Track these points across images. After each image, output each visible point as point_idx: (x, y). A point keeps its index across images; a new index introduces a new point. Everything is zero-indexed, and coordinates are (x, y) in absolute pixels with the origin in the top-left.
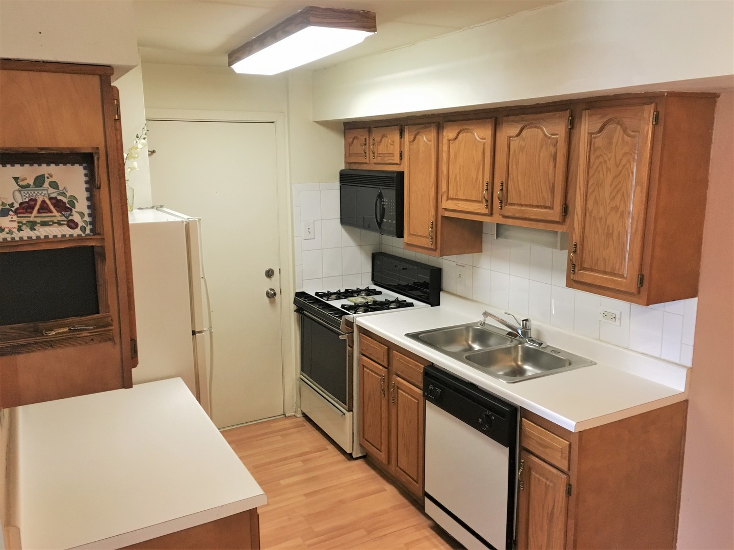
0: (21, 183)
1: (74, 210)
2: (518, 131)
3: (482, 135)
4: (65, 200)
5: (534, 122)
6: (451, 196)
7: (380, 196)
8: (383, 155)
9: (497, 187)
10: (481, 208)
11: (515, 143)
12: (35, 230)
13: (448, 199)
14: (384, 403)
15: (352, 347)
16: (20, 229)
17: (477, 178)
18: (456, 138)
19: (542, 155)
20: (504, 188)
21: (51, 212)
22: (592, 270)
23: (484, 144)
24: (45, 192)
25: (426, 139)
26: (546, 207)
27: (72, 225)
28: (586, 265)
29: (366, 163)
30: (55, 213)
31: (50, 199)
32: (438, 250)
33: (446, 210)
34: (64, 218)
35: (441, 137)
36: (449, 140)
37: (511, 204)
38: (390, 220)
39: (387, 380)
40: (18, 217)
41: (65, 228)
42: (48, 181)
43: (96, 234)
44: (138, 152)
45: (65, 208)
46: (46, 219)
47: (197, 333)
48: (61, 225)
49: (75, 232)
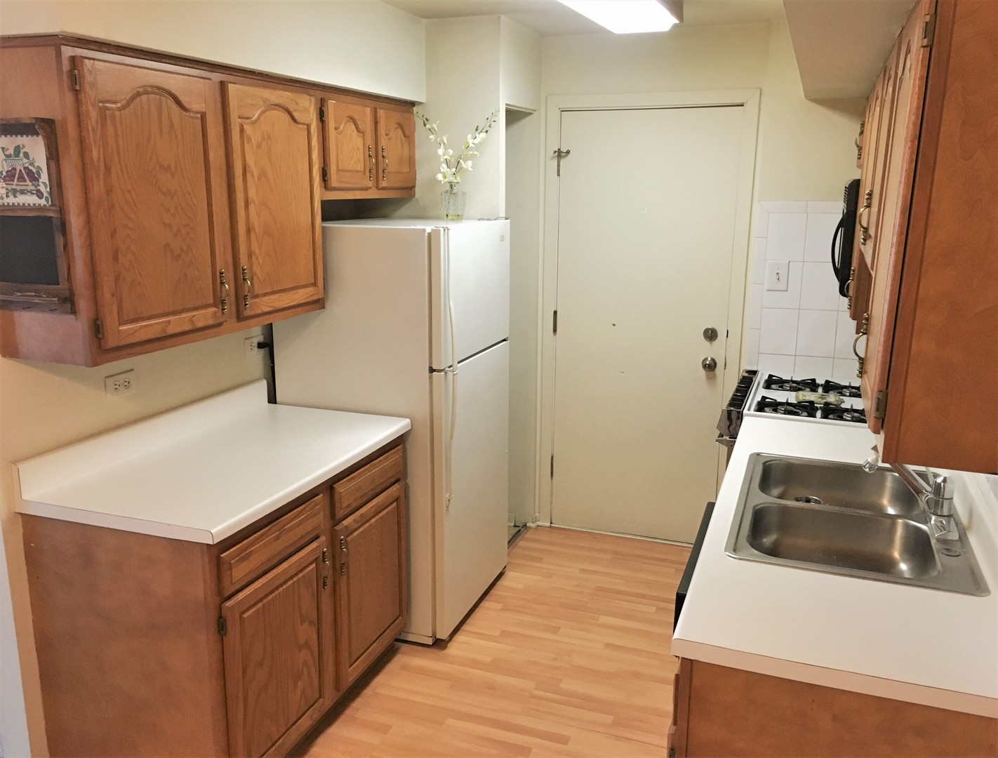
0: (6, 153)
1: (40, 180)
4: (34, 170)
12: (16, 197)
16: (7, 196)
21: (25, 181)
24: (21, 162)
27: (40, 195)
30: (28, 183)
31: (25, 168)
34: (33, 188)
40: (6, 184)
41: (35, 197)
42: (22, 151)
43: (53, 205)
44: (472, 149)
45: (34, 177)
46: (22, 188)
47: (434, 371)
48: (32, 194)
49: (43, 202)
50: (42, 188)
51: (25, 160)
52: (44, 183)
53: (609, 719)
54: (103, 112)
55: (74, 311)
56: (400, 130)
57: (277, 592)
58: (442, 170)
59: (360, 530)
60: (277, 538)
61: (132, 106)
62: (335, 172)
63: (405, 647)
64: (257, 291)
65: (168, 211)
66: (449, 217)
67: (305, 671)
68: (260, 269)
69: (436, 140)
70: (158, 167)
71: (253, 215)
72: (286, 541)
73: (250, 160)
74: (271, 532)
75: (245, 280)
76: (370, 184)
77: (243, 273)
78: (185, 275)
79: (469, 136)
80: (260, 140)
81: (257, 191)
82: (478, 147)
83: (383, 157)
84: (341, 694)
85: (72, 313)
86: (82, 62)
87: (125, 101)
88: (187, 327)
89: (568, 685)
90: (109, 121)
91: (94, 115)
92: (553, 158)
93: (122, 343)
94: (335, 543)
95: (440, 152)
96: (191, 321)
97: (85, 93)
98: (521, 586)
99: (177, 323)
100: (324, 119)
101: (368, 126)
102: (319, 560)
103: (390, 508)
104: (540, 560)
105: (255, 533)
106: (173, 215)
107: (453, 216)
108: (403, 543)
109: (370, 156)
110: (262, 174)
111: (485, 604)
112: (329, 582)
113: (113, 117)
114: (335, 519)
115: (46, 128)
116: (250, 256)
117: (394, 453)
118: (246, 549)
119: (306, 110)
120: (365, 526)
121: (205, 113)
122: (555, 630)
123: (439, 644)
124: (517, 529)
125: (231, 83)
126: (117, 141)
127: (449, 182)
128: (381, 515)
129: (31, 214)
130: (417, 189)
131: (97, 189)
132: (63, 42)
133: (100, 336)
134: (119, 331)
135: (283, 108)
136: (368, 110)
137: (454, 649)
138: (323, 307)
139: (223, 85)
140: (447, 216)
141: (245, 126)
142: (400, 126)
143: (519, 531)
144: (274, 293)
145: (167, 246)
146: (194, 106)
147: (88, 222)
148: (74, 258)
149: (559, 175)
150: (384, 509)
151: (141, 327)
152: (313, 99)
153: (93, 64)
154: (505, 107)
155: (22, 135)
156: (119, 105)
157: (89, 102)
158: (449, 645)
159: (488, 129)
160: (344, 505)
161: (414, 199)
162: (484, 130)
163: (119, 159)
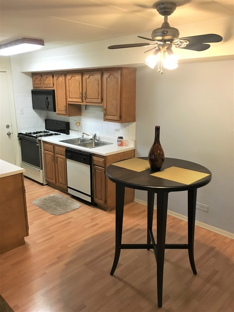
2: (88, 77)
3: (78, 78)
5: (92, 74)
6: (70, 97)
7: (47, 98)
8: (47, 84)
9: (84, 93)
10: (80, 100)
11: (88, 80)
13: (70, 98)
14: (53, 164)
15: (41, 149)
17: (78, 91)
18: (71, 79)
19: (95, 83)
20: (86, 93)
22: (109, 115)
23: (79, 81)
25: (61, 79)
26: (97, 99)
28: (108, 114)
29: (41, 87)
32: (68, 115)
33: (69, 101)
35: (66, 78)
36: (69, 79)
37: (88, 98)
38: (51, 106)
39: (54, 156)
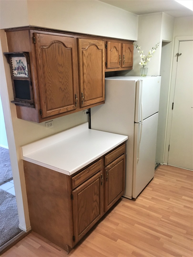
0: (17, 62)
4: (24, 67)
12: (20, 74)
27: (26, 74)
31: (22, 66)
34: (24, 72)
40: (17, 71)
41: (24, 75)
42: (21, 61)
43: (29, 77)
44: (151, 55)
45: (24, 69)
46: (21, 72)
47: (136, 123)
48: (24, 74)
49: (26, 76)
50: (26, 72)
51: (22, 64)
52: (27, 71)
53: (185, 232)
54: (42, 49)
55: (34, 107)
56: (129, 50)
57: (88, 187)
58: (141, 61)
59: (112, 168)
60: (88, 172)
61: (51, 47)
62: (109, 64)
63: (124, 199)
64: (86, 99)
65: (61, 78)
66: (142, 76)
67: (95, 208)
68: (86, 93)
69: (140, 52)
70: (58, 65)
71: (85, 77)
72: (91, 173)
73: (85, 61)
74: (86, 171)
75: (82, 96)
76: (119, 66)
77: (82, 95)
78: (65, 96)
79: (150, 51)
80: (88, 55)
81: (86, 70)
82: (152, 54)
83: (124, 58)
84: (105, 213)
85: (34, 108)
86: (36, 34)
87: (49, 45)
88: (66, 111)
89: (172, 218)
90: (44, 52)
91: (39, 50)
92: (176, 56)
93: (47, 116)
94: (105, 172)
95: (141, 56)
96: (67, 109)
97: (37, 44)
98: (158, 183)
99: (63, 110)
100: (107, 48)
101: (119, 48)
102: (100, 178)
103: (121, 162)
104: (164, 175)
105: (82, 171)
106: (62, 79)
107: (143, 75)
108: (124, 171)
109: (120, 58)
110: (88, 65)
111: (147, 188)
112: (103, 183)
113: (45, 51)
114: (105, 166)
115: (27, 55)
116: (84, 89)
117: (123, 146)
118: (79, 176)
119: (101, 45)
120: (114, 167)
121: (72, 48)
122: (168, 199)
123: (133, 199)
124: (157, 165)
125: (80, 38)
126: (46, 58)
127: (143, 65)
128: (118, 164)
129: (23, 80)
130: (133, 67)
131: (41, 72)
132: (31, 29)
133: (41, 114)
134: (47, 113)
135: (95, 45)
136: (120, 44)
137: (137, 201)
138: (104, 103)
139: (77, 39)
140: (142, 75)
141: (84, 51)
142: (129, 48)
143: (158, 165)
144: (90, 100)
145: (60, 88)
146: (69, 46)
147: (38, 82)
148: (34, 92)
149: (177, 61)
150: (119, 162)
151: (53, 111)
152: (104, 42)
153: (39, 35)
154: (162, 41)
155: (21, 56)
156: (47, 47)
157: (38, 47)
158: (136, 200)
159: (156, 48)
160: (108, 162)
161: (132, 70)
162: (155, 49)
163: (47, 63)
